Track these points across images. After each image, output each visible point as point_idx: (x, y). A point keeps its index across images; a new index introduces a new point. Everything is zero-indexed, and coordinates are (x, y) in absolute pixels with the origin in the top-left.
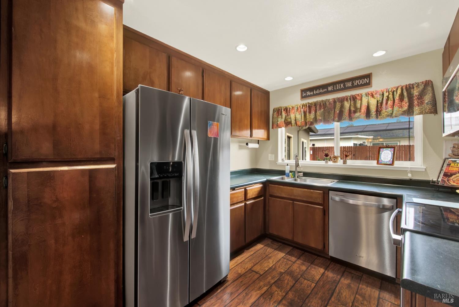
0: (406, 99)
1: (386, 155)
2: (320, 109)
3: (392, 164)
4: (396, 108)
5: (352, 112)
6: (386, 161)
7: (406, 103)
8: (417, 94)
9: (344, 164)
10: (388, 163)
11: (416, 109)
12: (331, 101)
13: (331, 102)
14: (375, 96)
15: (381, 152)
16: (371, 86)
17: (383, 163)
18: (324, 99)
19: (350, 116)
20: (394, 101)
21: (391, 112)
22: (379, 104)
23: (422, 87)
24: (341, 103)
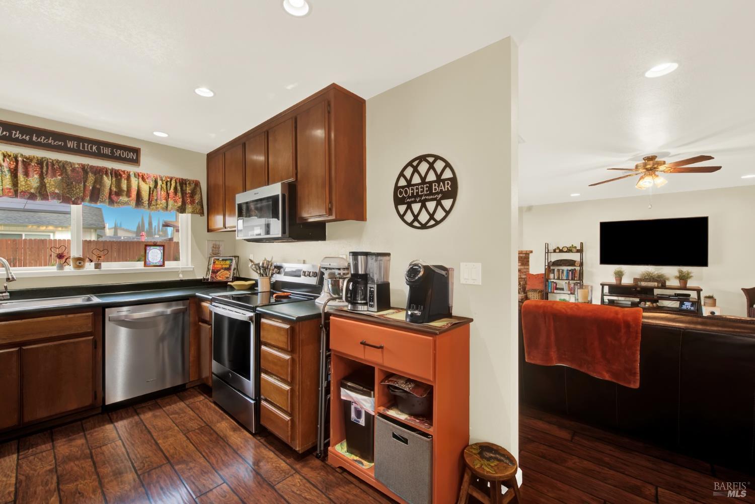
0: (179, 194)
1: (155, 255)
2: (54, 175)
3: (163, 265)
4: (171, 202)
5: (114, 193)
6: (155, 262)
7: (179, 198)
8: (189, 191)
9: (95, 268)
10: (158, 264)
11: (189, 207)
12: (77, 167)
13: (77, 169)
14: (147, 180)
15: (147, 251)
16: (139, 165)
17: (151, 264)
18: (60, 159)
19: (110, 198)
20: (168, 194)
21: (165, 205)
22: (151, 192)
23: (193, 186)
24: (95, 174)
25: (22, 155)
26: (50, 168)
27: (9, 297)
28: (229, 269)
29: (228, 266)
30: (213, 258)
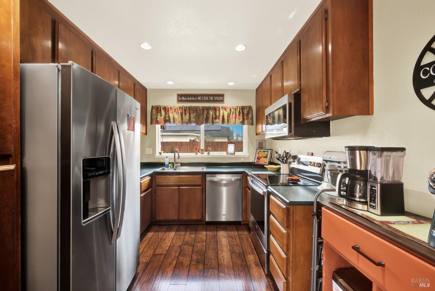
0: (241, 115)
1: (231, 148)
2: (193, 113)
3: (234, 154)
4: (237, 119)
5: (214, 118)
6: (231, 152)
7: (241, 117)
8: (246, 113)
9: (208, 155)
10: (232, 153)
11: (246, 121)
13: (201, 109)
14: (227, 110)
15: (228, 146)
16: (224, 103)
17: (230, 153)
18: (195, 106)
19: (212, 121)
20: (236, 115)
21: (235, 121)
22: (229, 116)
23: (248, 109)
24: (207, 111)
25: (184, 106)
26: (192, 110)
27: (180, 166)
28: (266, 157)
29: (266, 155)
30: (259, 150)
